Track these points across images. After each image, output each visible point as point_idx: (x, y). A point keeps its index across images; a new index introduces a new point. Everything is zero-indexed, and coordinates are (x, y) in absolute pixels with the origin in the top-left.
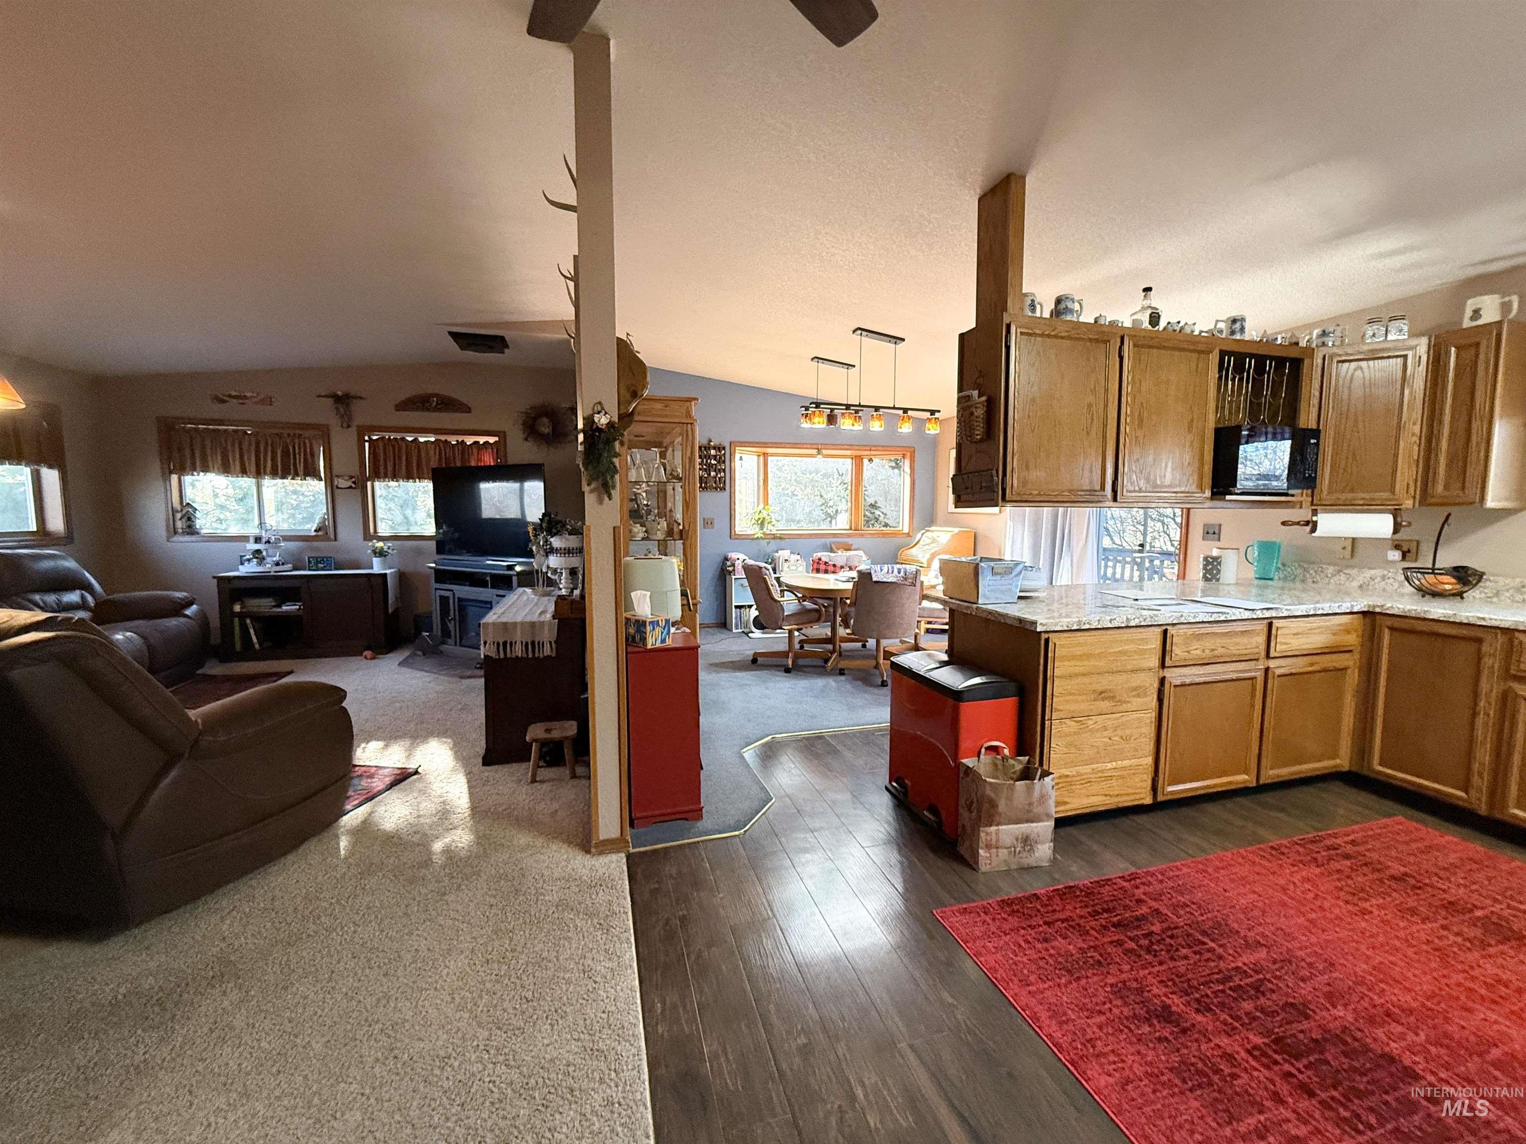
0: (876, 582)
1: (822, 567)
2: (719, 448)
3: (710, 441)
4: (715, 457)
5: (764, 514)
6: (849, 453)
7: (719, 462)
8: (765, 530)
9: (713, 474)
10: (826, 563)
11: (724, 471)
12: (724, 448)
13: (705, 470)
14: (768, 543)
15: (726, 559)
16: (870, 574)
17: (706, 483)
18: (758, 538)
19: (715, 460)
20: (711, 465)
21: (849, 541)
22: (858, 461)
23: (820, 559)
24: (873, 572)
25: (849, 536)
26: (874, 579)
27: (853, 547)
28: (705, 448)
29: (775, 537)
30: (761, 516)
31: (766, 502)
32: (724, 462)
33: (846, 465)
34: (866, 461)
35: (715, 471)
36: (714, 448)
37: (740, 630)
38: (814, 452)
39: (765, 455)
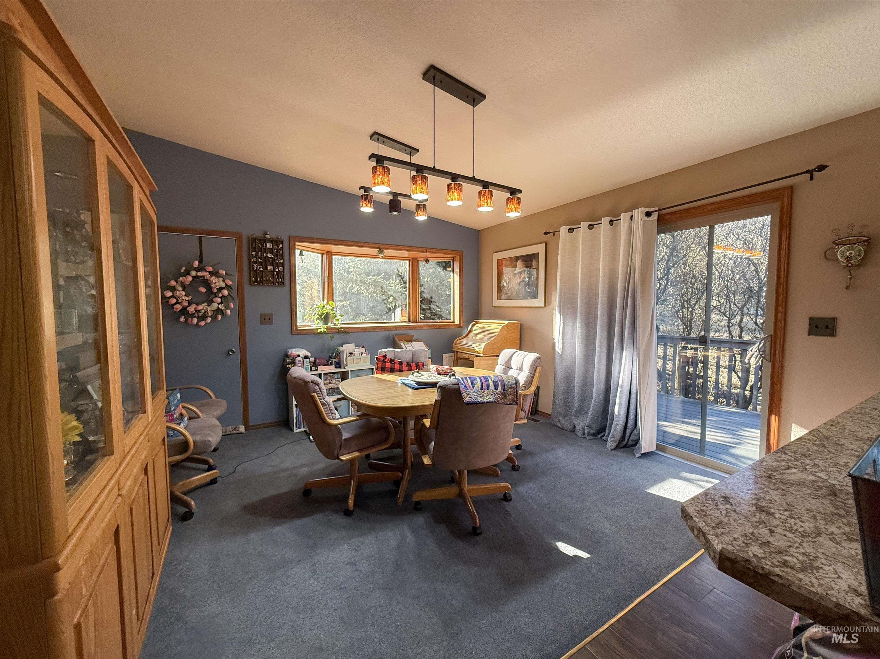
0: (468, 404)
1: (388, 365)
2: (276, 242)
3: (266, 234)
4: (272, 251)
5: (328, 309)
6: (406, 254)
7: (276, 255)
8: (329, 324)
9: (269, 268)
10: (391, 361)
11: (283, 265)
12: (282, 242)
13: (261, 264)
14: (332, 338)
15: (287, 356)
16: (459, 390)
17: (262, 277)
18: (321, 333)
19: (272, 253)
20: (266, 259)
21: (411, 332)
22: (414, 262)
23: (385, 357)
24: (462, 388)
25: (409, 328)
26: (467, 400)
27: (414, 338)
28: (260, 240)
29: (339, 331)
30: (325, 311)
31: (331, 298)
32: (282, 256)
33: (404, 267)
34: (422, 263)
35: (272, 265)
36: (271, 241)
37: (302, 429)
38: (375, 251)
39: (330, 254)
